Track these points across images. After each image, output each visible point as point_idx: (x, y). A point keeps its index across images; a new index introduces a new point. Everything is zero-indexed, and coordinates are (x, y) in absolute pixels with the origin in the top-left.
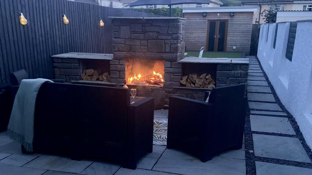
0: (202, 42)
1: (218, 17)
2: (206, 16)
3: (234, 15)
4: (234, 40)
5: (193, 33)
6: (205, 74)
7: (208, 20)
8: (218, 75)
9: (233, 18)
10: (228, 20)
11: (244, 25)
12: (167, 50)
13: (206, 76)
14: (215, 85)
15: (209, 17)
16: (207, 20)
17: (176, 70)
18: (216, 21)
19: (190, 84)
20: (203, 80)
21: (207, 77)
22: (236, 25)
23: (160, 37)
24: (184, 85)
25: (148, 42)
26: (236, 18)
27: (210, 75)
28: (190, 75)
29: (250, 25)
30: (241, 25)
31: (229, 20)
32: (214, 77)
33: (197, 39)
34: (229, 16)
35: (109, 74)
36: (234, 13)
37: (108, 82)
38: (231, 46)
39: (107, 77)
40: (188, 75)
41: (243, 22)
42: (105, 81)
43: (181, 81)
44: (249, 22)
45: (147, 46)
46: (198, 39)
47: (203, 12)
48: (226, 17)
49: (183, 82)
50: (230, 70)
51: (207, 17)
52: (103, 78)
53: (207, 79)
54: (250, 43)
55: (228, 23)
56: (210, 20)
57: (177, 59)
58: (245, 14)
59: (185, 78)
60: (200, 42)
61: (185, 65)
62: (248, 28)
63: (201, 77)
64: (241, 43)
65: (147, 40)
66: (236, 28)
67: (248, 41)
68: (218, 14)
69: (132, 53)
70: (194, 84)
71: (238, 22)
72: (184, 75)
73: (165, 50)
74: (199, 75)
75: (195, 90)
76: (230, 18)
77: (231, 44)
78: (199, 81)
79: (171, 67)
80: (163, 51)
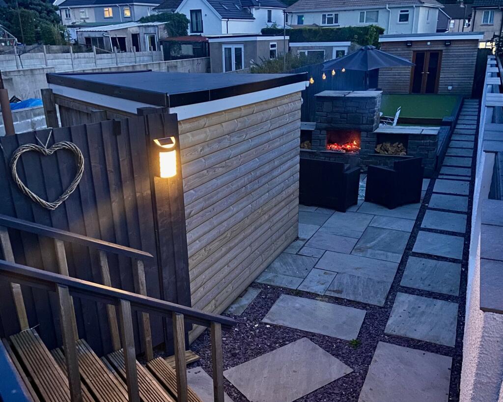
0: (404, 80)
1: (428, 47)
2: (411, 46)
3: (450, 45)
4: (450, 77)
5: (392, 69)
6: (397, 143)
7: (414, 51)
8: (409, 144)
9: (450, 48)
10: (441, 51)
11: (465, 57)
12: (364, 122)
13: (399, 144)
14: (406, 152)
15: (415, 46)
16: (412, 52)
17: (372, 139)
18: (425, 52)
19: (384, 151)
20: (395, 148)
21: (399, 146)
22: (452, 57)
23: (358, 111)
24: (379, 153)
25: (347, 116)
26: (454, 47)
27: (401, 144)
28: (384, 144)
29: (472, 57)
30: (460, 57)
31: (444, 51)
32: (406, 146)
33: (397, 77)
34: (443, 46)
35: (311, 142)
36: (450, 41)
37: (309, 149)
38: (445, 85)
39: (308, 145)
40: (382, 143)
41: (463, 53)
42: (306, 149)
43: (375, 149)
44: (472, 53)
45: (347, 119)
46: (399, 77)
47: (407, 41)
48: (439, 46)
49: (378, 149)
50: (419, 140)
51: (413, 46)
52: (304, 145)
53: (399, 147)
54: (472, 81)
55: (441, 55)
56: (417, 51)
57: (372, 130)
58: (466, 42)
59: (379, 146)
60: (401, 80)
61: (380, 135)
62: (470, 61)
63: (394, 145)
64: (460, 81)
65: (347, 114)
66: (452, 61)
67: (469, 79)
68: (429, 43)
69: (332, 124)
70: (387, 152)
71: (456, 53)
72: (378, 143)
73: (362, 122)
74: (392, 143)
75: (387, 157)
76: (445, 48)
77: (445, 84)
78: (391, 149)
79: (367, 137)
80: (361, 123)
